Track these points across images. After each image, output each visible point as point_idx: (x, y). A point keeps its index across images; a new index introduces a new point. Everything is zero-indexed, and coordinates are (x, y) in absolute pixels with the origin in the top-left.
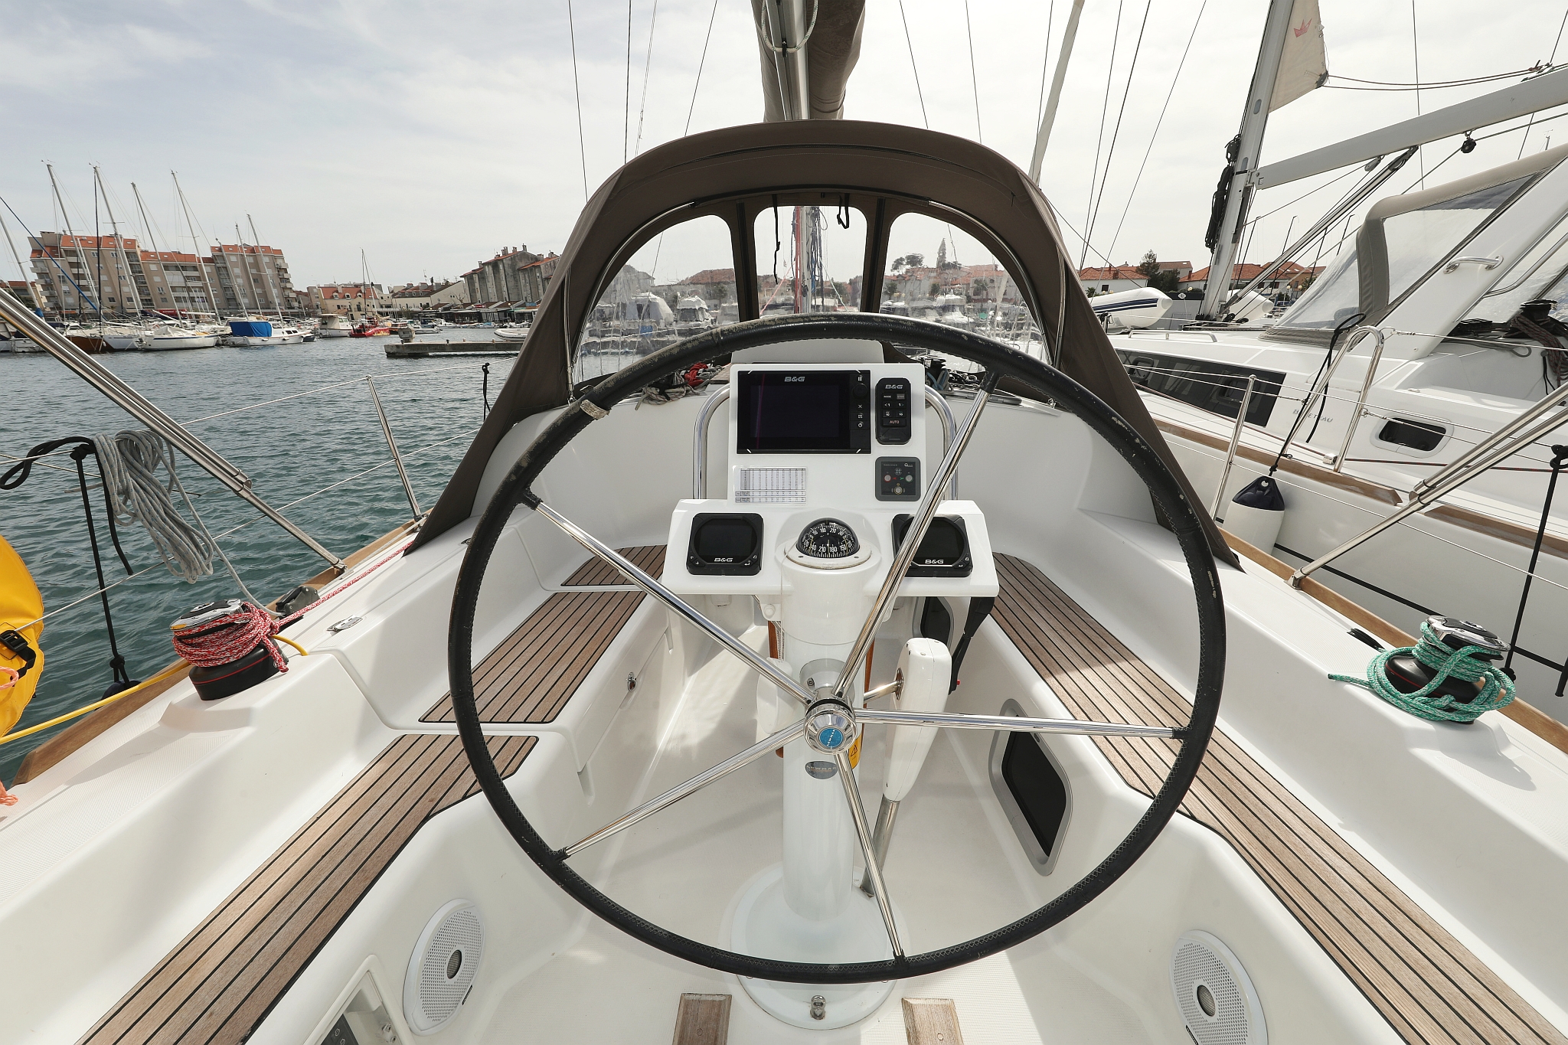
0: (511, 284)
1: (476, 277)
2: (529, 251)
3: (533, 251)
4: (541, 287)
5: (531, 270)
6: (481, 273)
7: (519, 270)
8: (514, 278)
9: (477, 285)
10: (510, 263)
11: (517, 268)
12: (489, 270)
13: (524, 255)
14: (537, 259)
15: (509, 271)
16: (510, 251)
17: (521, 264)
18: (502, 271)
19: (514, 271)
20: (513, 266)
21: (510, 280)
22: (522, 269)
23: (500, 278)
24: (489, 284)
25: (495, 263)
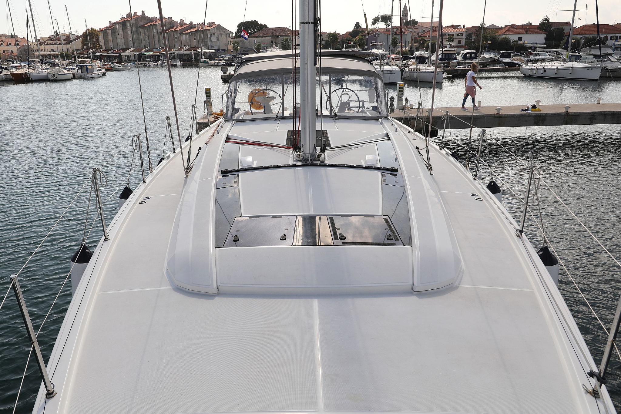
0: (135, 36)
1: (109, 32)
2: (146, 14)
4: (156, 39)
5: (149, 27)
6: (113, 29)
8: (137, 32)
9: (110, 37)
11: (139, 26)
13: (143, 17)
14: (151, 20)
15: (133, 28)
17: (141, 23)
18: (128, 28)
19: (137, 27)
20: (136, 25)
21: (135, 33)
22: (142, 26)
23: (127, 33)
24: (118, 37)
25: (123, 23)
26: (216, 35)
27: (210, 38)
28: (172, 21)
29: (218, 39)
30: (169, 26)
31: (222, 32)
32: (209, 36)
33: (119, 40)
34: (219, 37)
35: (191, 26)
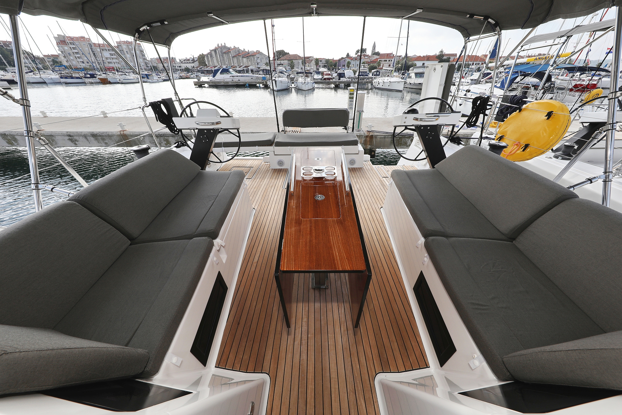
0: (222, 59)
1: (209, 55)
2: (226, 45)
3: (228, 45)
4: (232, 60)
5: (228, 53)
6: (211, 54)
7: (224, 53)
9: (210, 58)
10: (220, 50)
11: (223, 52)
12: (213, 53)
13: (225, 47)
14: (229, 49)
15: (220, 53)
16: (220, 45)
17: (224, 51)
18: (218, 53)
19: (222, 54)
20: (221, 52)
21: (221, 57)
22: (225, 53)
23: (217, 56)
24: (214, 59)
25: (215, 50)
26: (260, 58)
27: (257, 60)
28: (240, 49)
29: (261, 61)
30: (238, 53)
31: (263, 57)
32: (256, 59)
33: (214, 61)
34: (262, 60)
35: (248, 53)
